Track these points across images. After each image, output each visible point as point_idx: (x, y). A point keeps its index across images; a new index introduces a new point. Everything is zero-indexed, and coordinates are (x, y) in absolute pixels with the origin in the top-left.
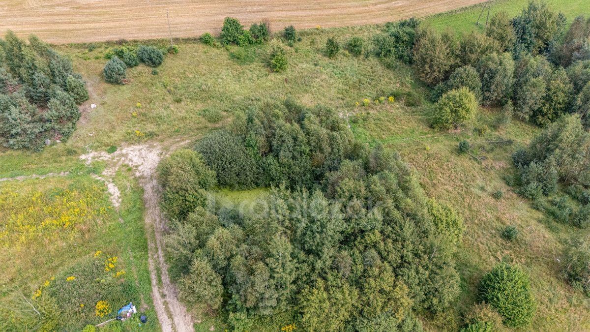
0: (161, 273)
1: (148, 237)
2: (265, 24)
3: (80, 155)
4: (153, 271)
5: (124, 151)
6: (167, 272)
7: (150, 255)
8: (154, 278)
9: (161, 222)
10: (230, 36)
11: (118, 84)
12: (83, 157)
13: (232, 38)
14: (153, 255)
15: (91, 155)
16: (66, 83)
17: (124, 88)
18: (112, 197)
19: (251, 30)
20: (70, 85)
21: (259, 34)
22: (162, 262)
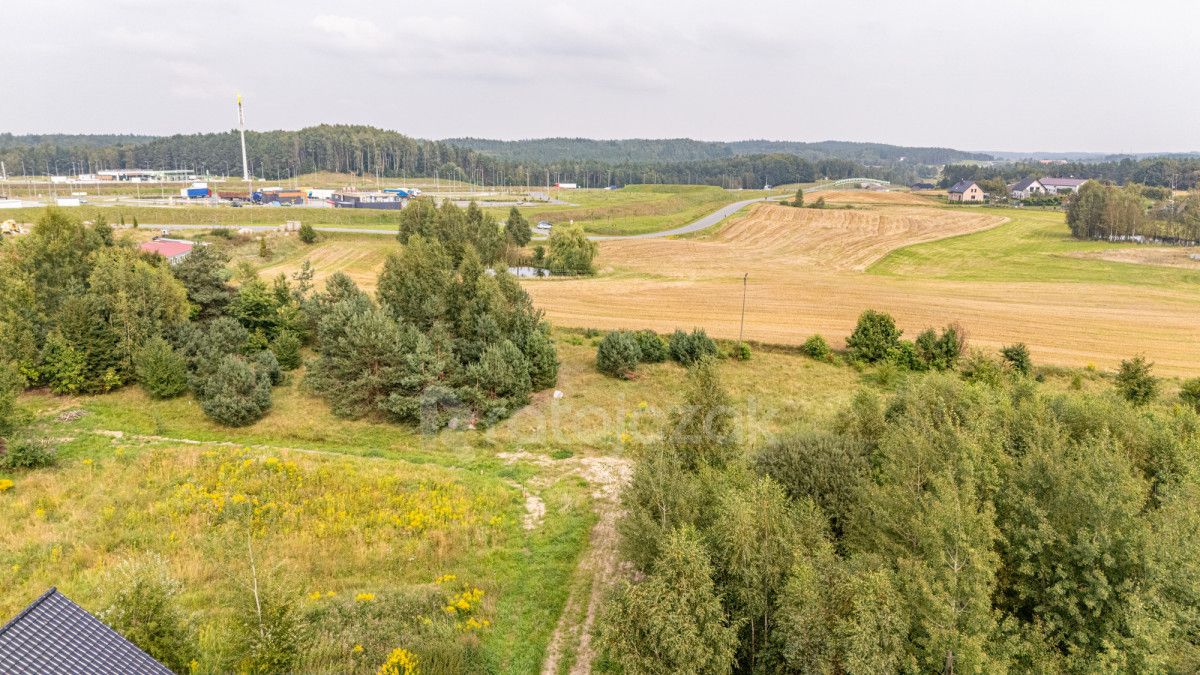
0: (574, 663)
1: (573, 592)
2: (953, 332)
3: (498, 451)
4: (554, 654)
5: (585, 461)
6: (588, 666)
7: (561, 623)
8: (550, 667)
9: (614, 575)
10: (867, 346)
11: (617, 376)
12: (503, 455)
13: (872, 349)
14: (567, 625)
15: (520, 455)
16: (525, 343)
17: (625, 384)
18: (527, 516)
19: (919, 341)
20: (531, 347)
21: (937, 351)
22: (584, 644)
